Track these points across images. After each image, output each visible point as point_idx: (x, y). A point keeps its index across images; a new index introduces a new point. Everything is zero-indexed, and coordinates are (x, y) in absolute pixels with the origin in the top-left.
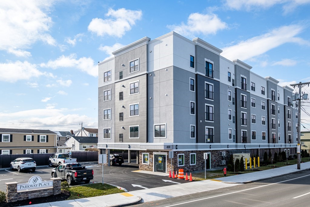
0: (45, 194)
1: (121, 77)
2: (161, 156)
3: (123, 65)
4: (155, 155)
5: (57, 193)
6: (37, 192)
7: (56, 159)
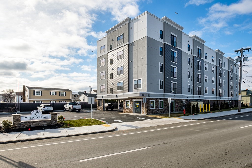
0: (45, 124)
2: (138, 102)
3: (113, 40)
4: (134, 102)
5: (54, 124)
6: (38, 122)
7: (68, 106)
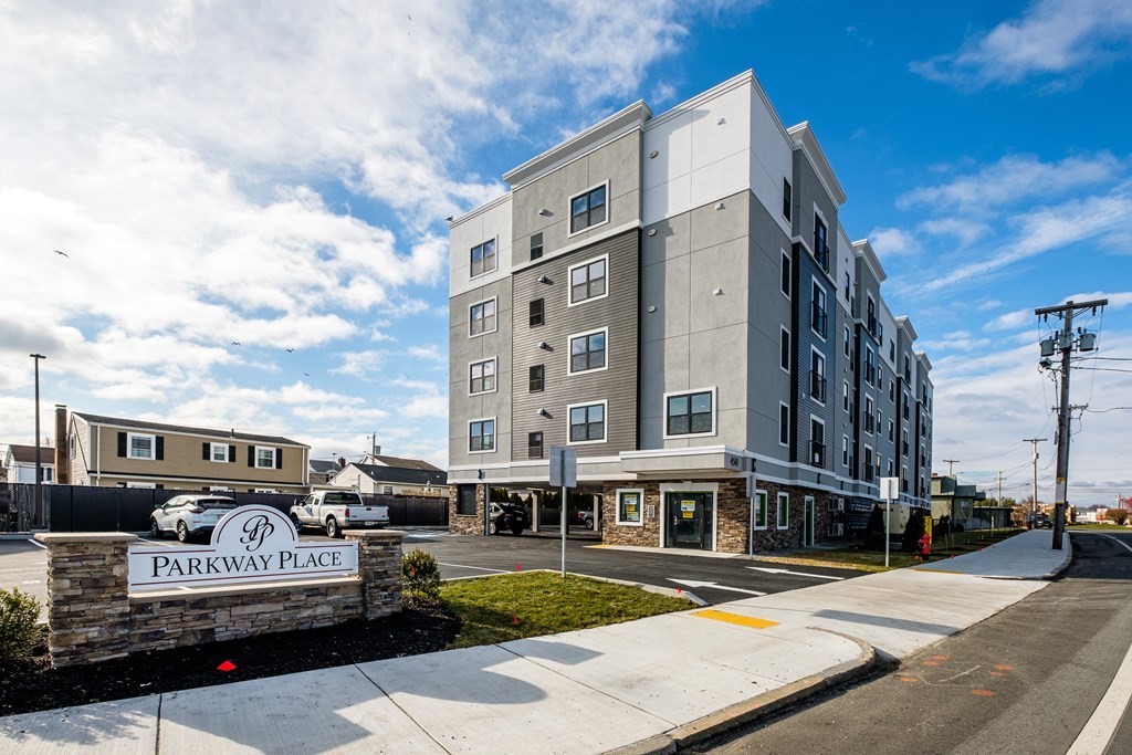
0: (319, 611)
1: (536, 253)
2: (689, 496)
3: (545, 213)
4: (666, 494)
5: (381, 609)
7: (315, 508)
